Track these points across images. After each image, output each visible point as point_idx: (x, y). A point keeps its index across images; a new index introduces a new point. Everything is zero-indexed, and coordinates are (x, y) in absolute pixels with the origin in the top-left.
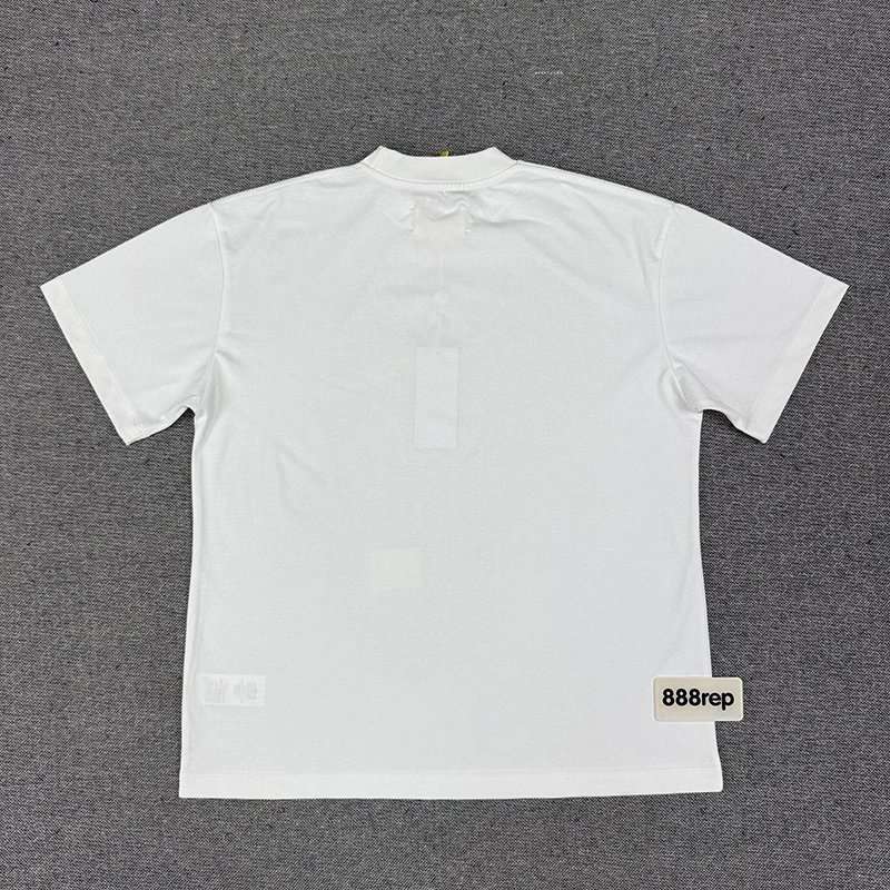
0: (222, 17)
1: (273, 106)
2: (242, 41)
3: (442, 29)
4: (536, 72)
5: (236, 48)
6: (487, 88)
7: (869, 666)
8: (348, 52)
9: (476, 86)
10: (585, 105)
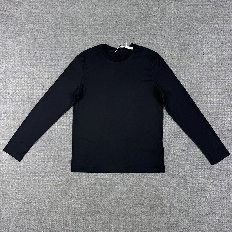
0: (88, 3)
2: (92, 8)
3: (133, 8)
5: (91, 10)
6: (141, 21)
8: (113, 12)
9: (139, 20)
10: (162, 25)
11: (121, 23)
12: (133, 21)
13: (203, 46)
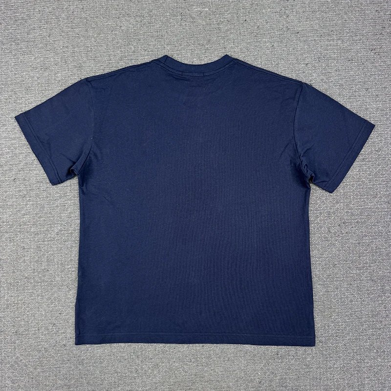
1: (77, 21)
4: (196, 9)
6: (174, 16)
7: (337, 281)
9: (168, 14)
10: (218, 24)
11: (128, 21)
12: (154, 17)
13: (310, 66)
